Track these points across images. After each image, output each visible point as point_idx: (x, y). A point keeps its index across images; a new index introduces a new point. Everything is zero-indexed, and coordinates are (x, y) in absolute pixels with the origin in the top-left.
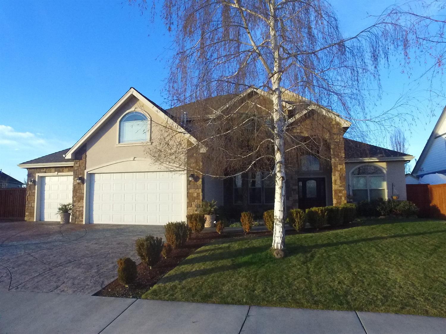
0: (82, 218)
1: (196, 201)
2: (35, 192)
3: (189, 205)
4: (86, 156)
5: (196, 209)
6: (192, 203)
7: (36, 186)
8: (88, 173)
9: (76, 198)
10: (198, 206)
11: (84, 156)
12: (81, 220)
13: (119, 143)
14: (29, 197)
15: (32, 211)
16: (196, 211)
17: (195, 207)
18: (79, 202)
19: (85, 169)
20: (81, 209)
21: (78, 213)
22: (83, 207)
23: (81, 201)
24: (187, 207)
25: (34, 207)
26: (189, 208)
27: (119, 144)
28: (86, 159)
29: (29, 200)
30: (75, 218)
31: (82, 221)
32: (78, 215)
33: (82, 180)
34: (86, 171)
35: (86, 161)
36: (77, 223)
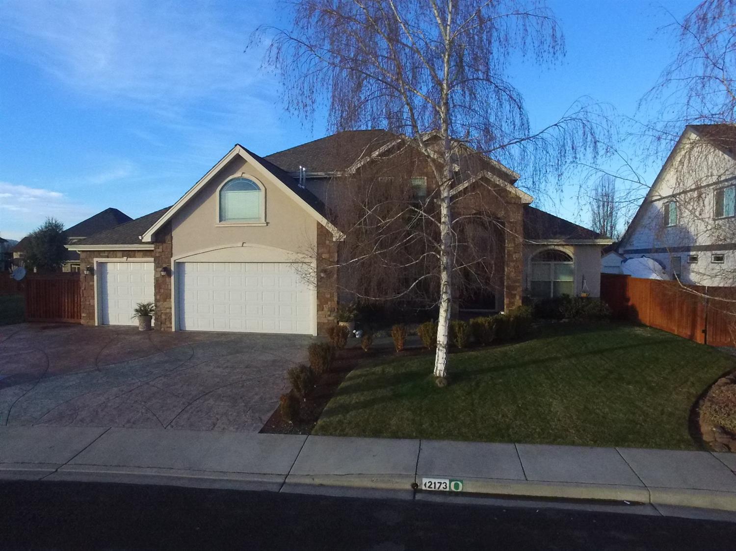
0: (171, 323)
1: (329, 303)
2: (93, 285)
3: (320, 308)
4: (172, 237)
5: (329, 313)
6: (324, 306)
7: (95, 277)
8: (177, 261)
9: (160, 296)
10: (331, 310)
11: (168, 237)
12: (169, 326)
13: (220, 221)
14: (84, 291)
15: (91, 311)
16: (329, 316)
17: (328, 311)
18: (165, 300)
19: (171, 257)
20: (168, 311)
21: (163, 317)
22: (171, 308)
23: (167, 300)
24: (317, 311)
25: (94, 306)
26: (320, 313)
27: (221, 223)
28: (172, 242)
29: (84, 295)
30: (160, 323)
31: (171, 327)
32: (164, 319)
33: (167, 270)
34: (172, 260)
35: (172, 245)
36: (162, 329)
